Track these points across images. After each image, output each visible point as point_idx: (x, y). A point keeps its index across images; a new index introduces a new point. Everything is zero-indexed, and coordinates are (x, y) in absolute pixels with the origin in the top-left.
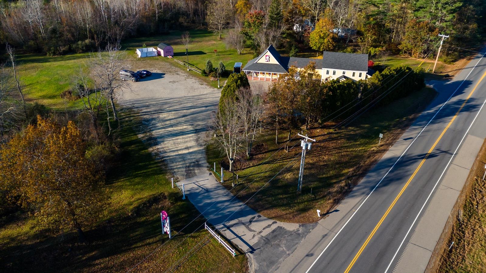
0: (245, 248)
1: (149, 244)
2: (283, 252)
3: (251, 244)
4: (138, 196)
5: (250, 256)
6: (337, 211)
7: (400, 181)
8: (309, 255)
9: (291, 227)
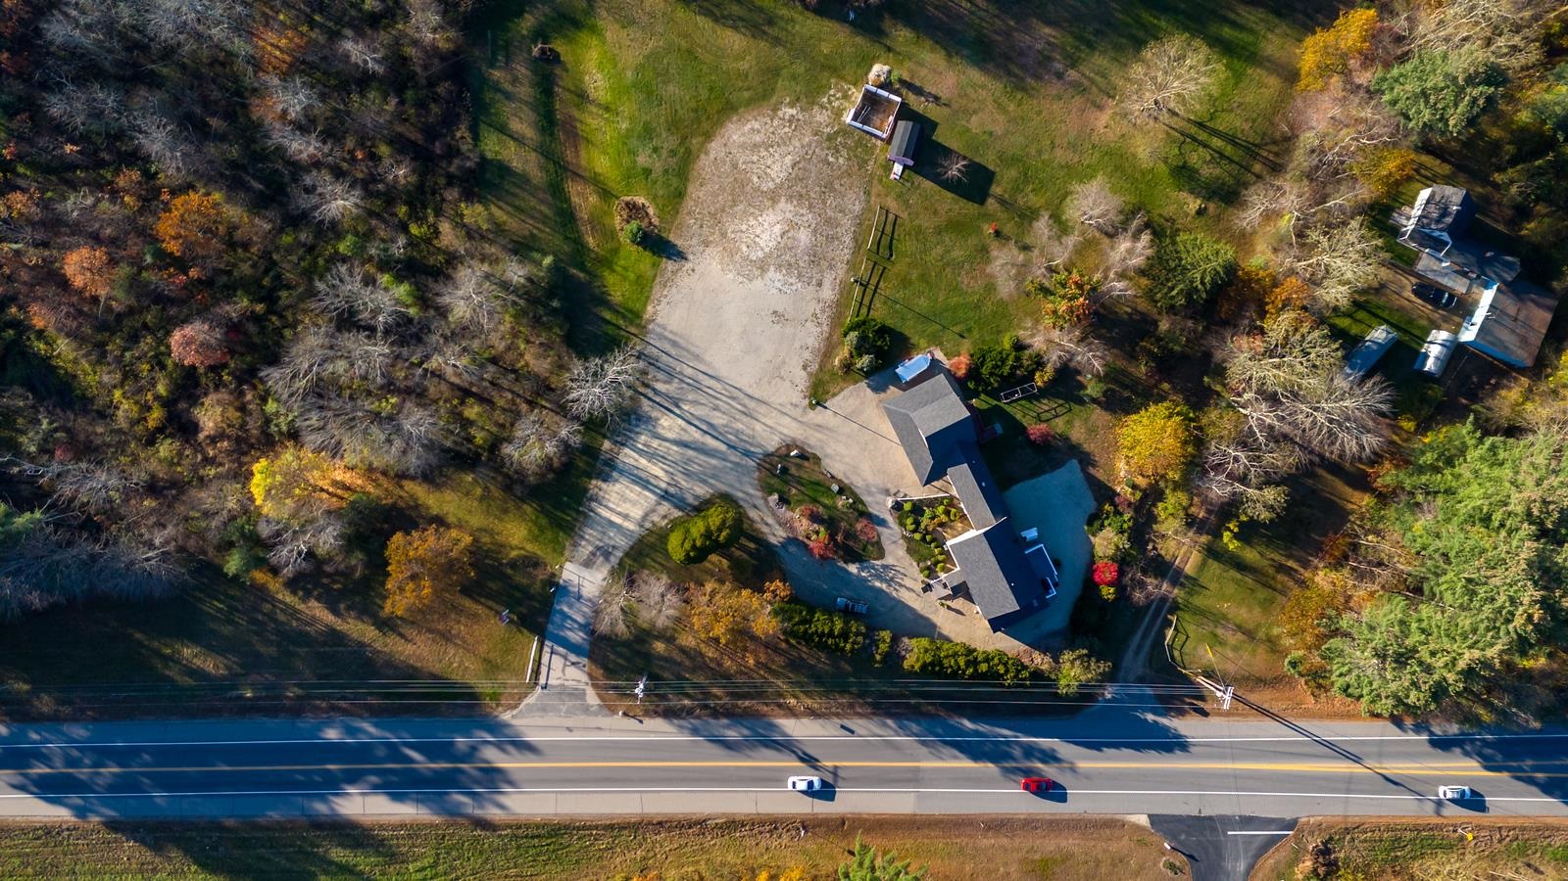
0: (542, 681)
1: (491, 608)
2: (560, 711)
3: (549, 682)
4: (529, 547)
5: (539, 690)
6: (641, 722)
7: (732, 753)
8: (569, 729)
9: (592, 698)
